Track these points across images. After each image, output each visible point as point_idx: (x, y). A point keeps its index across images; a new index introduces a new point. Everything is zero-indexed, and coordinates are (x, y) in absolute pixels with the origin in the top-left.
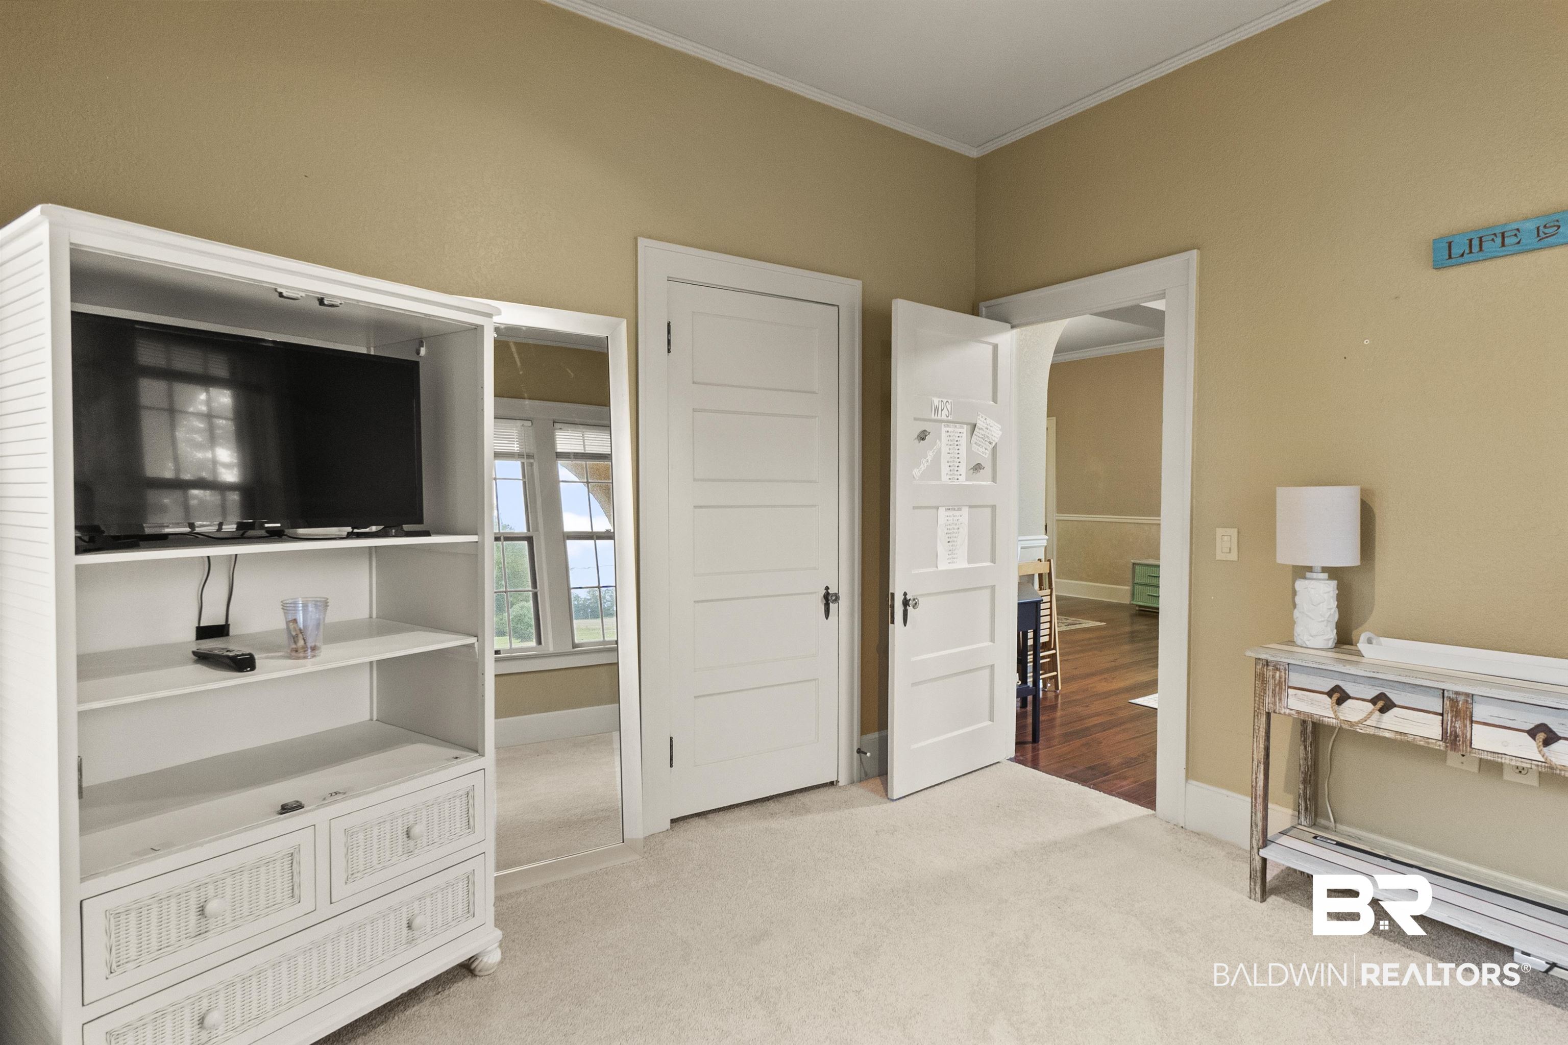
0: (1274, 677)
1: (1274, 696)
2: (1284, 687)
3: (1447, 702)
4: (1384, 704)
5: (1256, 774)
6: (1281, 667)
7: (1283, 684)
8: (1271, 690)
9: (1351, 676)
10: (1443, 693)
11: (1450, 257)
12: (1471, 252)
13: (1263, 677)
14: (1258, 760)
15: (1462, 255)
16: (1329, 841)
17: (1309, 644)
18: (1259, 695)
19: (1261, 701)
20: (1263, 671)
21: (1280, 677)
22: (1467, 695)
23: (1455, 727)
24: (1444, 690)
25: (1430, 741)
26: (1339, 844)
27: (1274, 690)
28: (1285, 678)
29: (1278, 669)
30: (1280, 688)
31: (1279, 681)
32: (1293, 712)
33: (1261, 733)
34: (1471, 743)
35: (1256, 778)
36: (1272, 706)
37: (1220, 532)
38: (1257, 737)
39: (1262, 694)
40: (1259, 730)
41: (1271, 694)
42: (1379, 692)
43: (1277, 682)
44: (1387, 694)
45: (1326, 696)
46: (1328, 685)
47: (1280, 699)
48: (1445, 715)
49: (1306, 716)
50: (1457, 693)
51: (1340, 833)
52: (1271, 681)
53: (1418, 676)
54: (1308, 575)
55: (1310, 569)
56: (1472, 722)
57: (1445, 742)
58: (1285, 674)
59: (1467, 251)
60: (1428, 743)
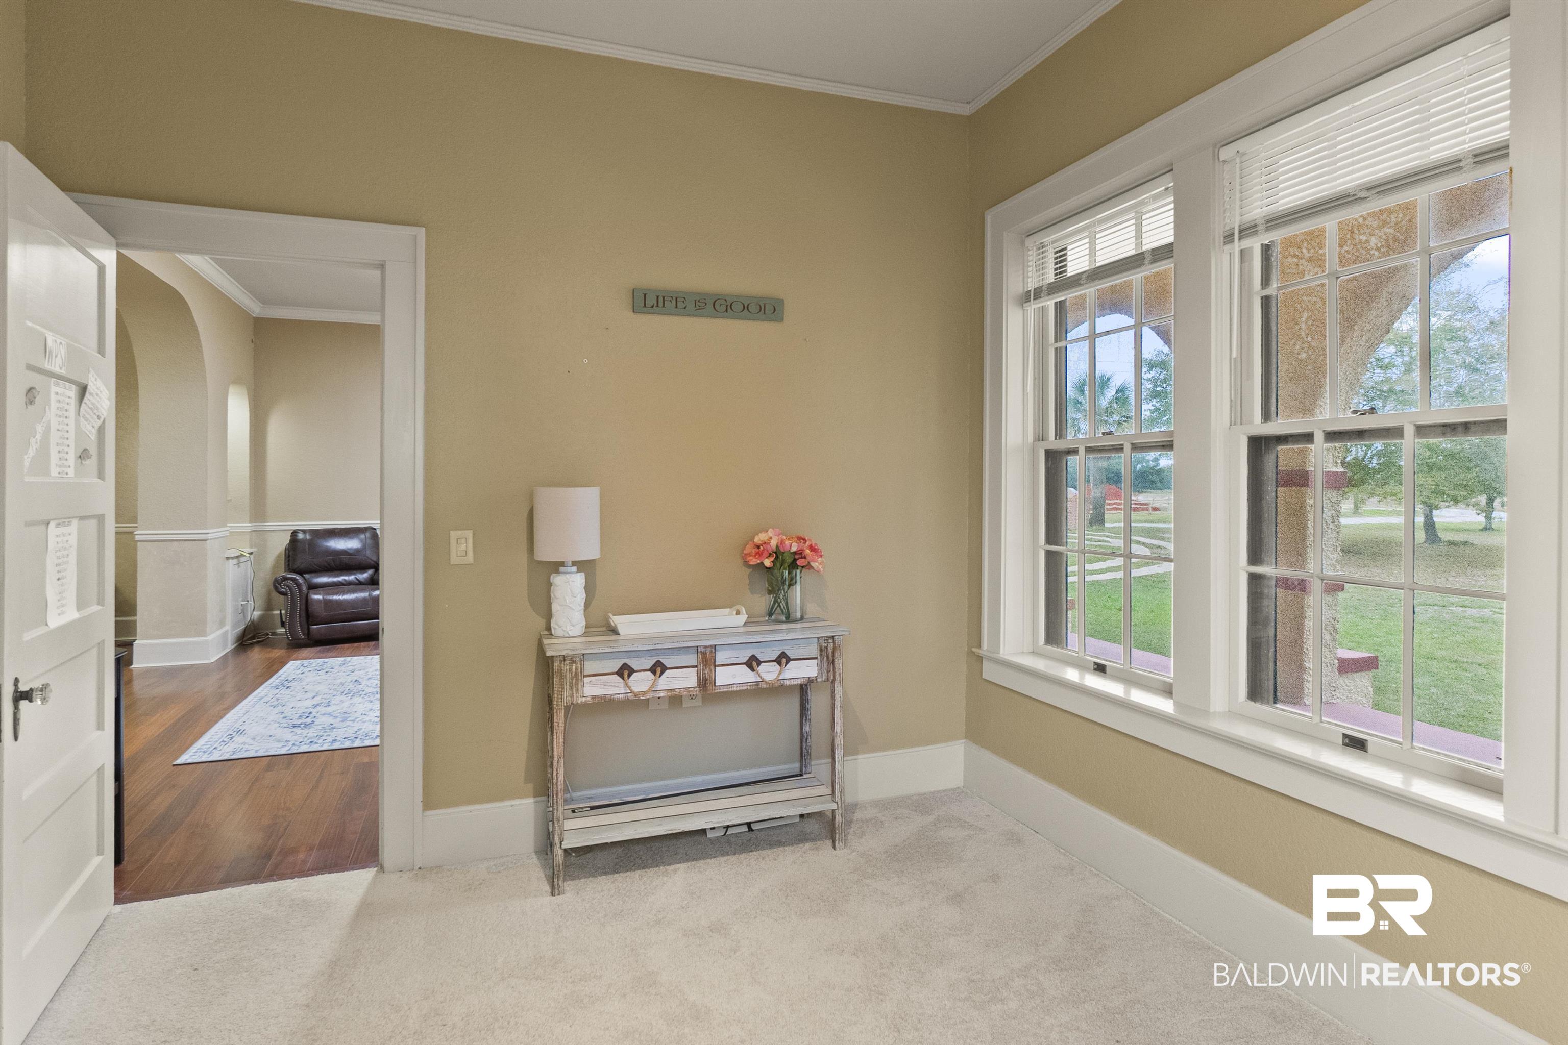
0: (570, 670)
1: (571, 688)
2: (580, 677)
3: (700, 656)
4: (658, 669)
5: (557, 770)
6: (578, 659)
7: (580, 674)
8: (568, 684)
9: (634, 653)
10: (697, 649)
11: (645, 306)
12: (658, 306)
13: (561, 673)
14: (558, 756)
15: (652, 307)
16: (584, 809)
17: (571, 634)
18: (558, 691)
19: (560, 696)
20: (561, 667)
21: (576, 669)
22: (711, 646)
23: (705, 673)
24: (698, 647)
25: (690, 689)
26: (593, 808)
27: (571, 683)
28: (581, 669)
29: (574, 662)
30: (577, 680)
31: (576, 673)
32: (589, 699)
33: (560, 728)
34: (715, 683)
35: (557, 774)
36: (570, 699)
37: (454, 534)
38: (557, 733)
39: (561, 690)
40: (558, 726)
41: (568, 687)
42: (656, 660)
43: (573, 674)
44: (661, 660)
45: (616, 675)
46: (616, 665)
47: (577, 690)
48: (699, 666)
49: (600, 699)
50: (706, 647)
51: (577, 800)
52: (568, 675)
53: (685, 640)
54: (562, 569)
55: (562, 564)
56: (715, 666)
57: (700, 687)
58: (581, 665)
59: (656, 305)
60: (689, 692)
